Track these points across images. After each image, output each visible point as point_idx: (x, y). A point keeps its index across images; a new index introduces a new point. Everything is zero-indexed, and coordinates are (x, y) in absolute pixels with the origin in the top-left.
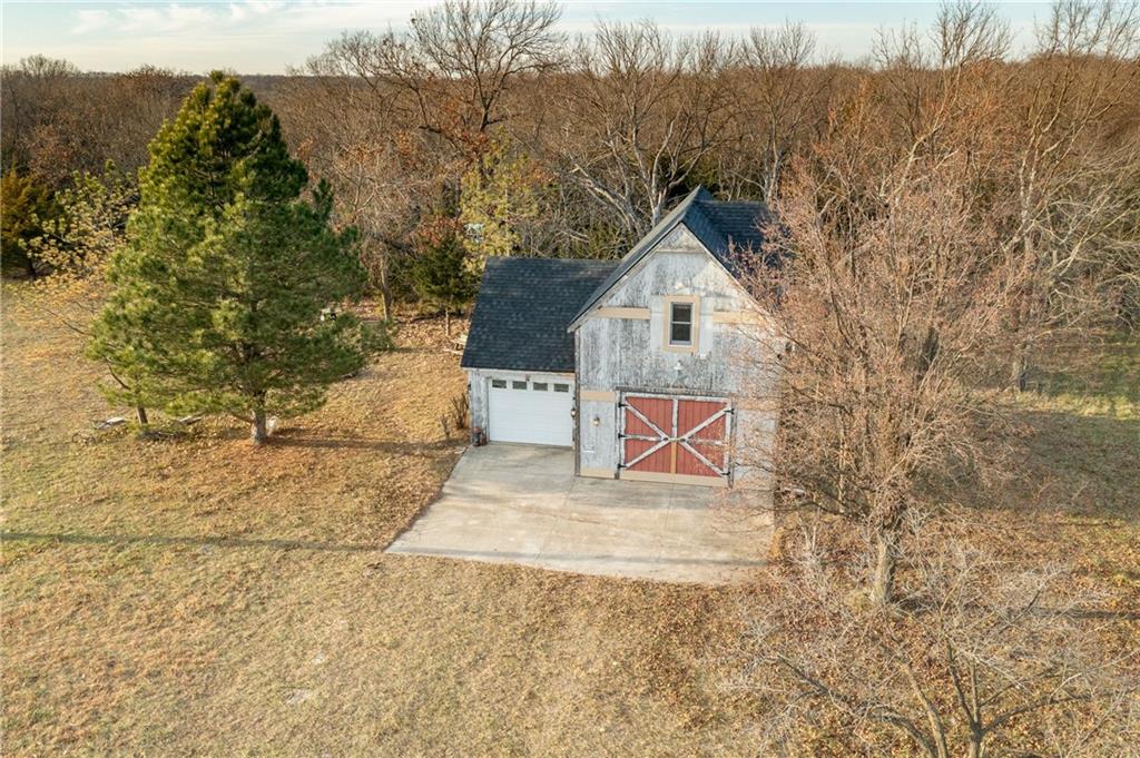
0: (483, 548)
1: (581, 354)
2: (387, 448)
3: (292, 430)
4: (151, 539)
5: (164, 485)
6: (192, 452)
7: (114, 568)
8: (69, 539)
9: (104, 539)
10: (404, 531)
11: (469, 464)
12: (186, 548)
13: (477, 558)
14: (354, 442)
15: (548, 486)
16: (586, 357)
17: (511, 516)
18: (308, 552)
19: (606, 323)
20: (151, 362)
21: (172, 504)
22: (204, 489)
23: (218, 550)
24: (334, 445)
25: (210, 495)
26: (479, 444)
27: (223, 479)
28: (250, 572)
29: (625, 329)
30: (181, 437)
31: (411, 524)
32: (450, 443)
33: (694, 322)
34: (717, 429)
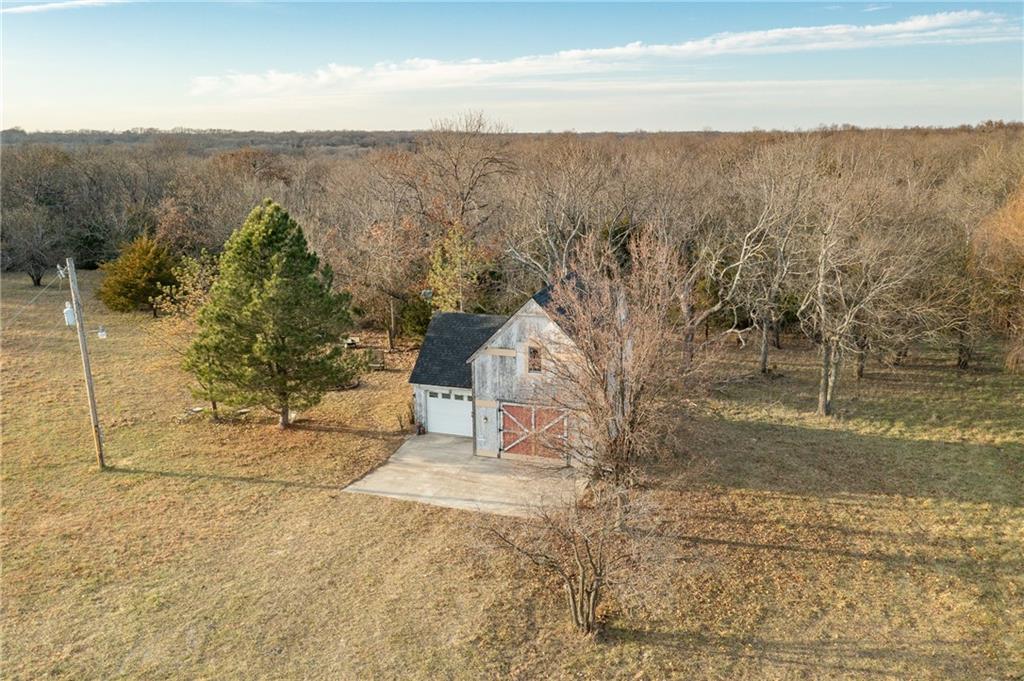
0: (400, 491)
1: (476, 377)
2: (362, 434)
3: (304, 421)
4: (211, 477)
5: (222, 449)
6: (242, 431)
7: (188, 490)
8: (166, 474)
9: (185, 476)
10: (357, 480)
11: (411, 445)
12: (230, 482)
13: (394, 496)
14: (343, 429)
15: (453, 461)
16: (479, 378)
17: (425, 476)
18: (298, 488)
19: (490, 358)
20: (218, 373)
21: (226, 460)
22: (245, 452)
23: (247, 485)
24: (330, 431)
25: (248, 456)
26: (419, 434)
27: (258, 447)
28: (262, 496)
29: (502, 362)
30: (236, 421)
31: (362, 477)
32: (403, 432)
33: (543, 360)
34: (559, 429)
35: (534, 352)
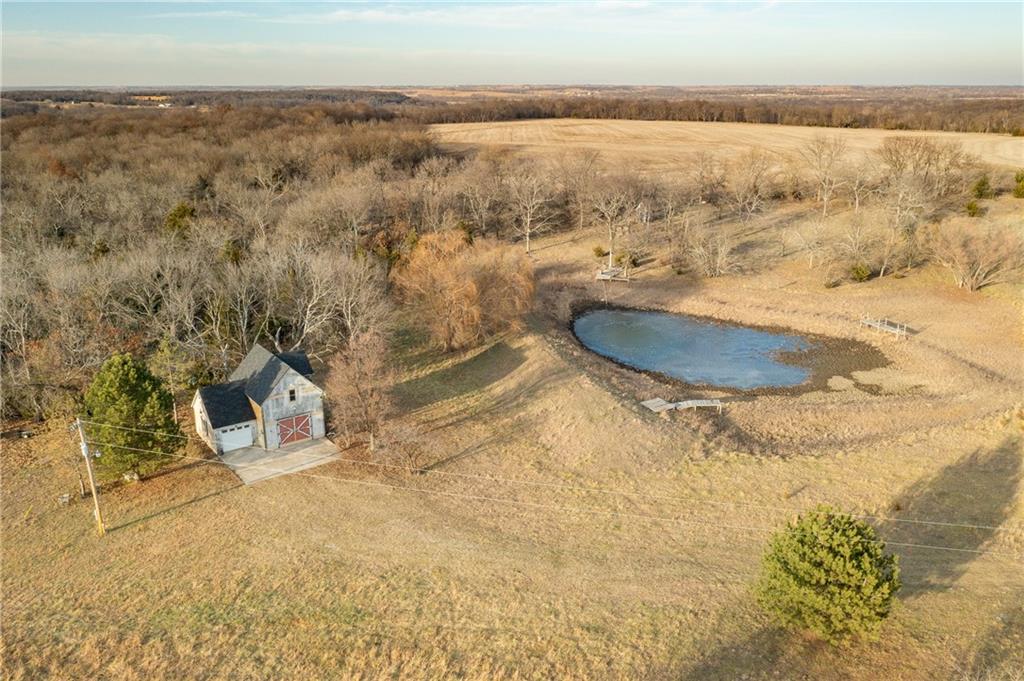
0: (268, 475)
11: (227, 460)
15: (261, 457)
16: (266, 413)
19: (272, 401)
26: (222, 454)
29: (277, 401)
31: (239, 478)
33: (296, 394)
34: (307, 423)
35: (292, 392)
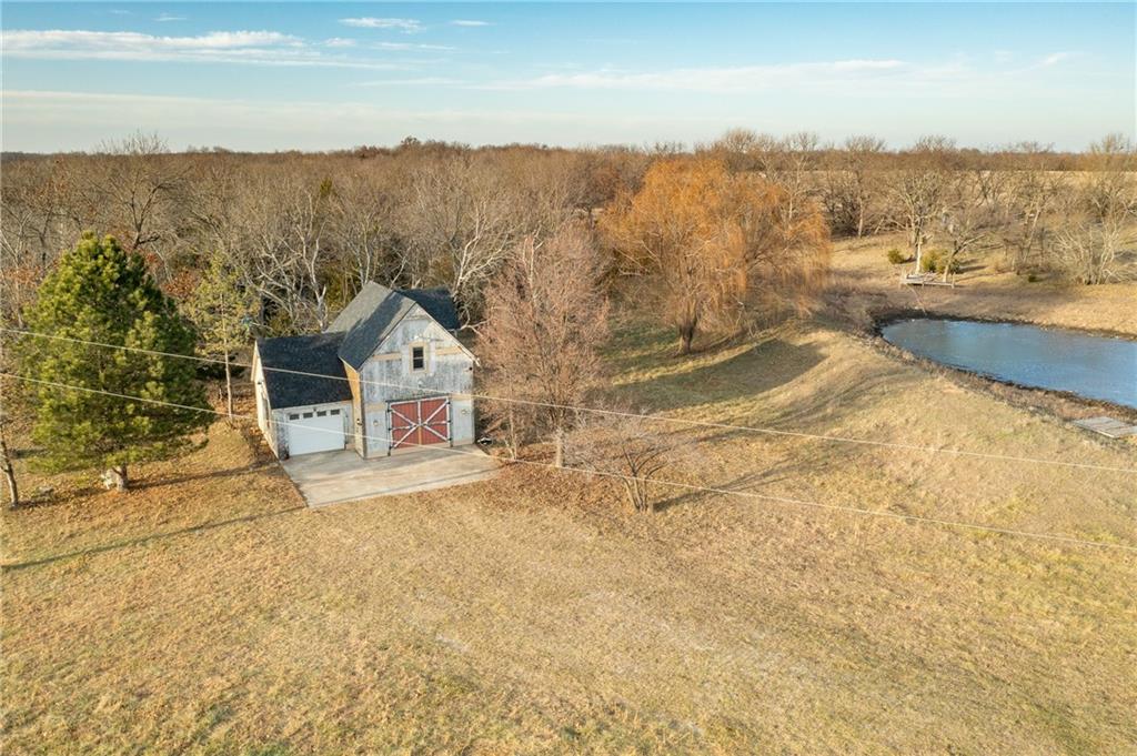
1: (364, 384)
10: (304, 499)
11: (293, 468)
16: (367, 385)
17: (352, 482)
26: (285, 459)
29: (388, 366)
33: (425, 358)
34: (442, 415)
35: (418, 352)
